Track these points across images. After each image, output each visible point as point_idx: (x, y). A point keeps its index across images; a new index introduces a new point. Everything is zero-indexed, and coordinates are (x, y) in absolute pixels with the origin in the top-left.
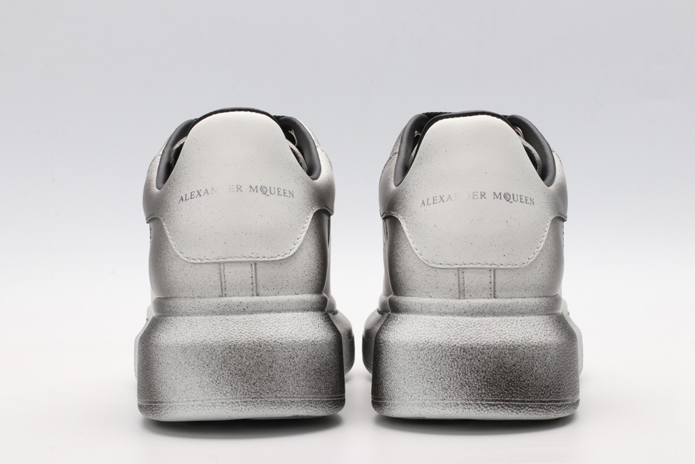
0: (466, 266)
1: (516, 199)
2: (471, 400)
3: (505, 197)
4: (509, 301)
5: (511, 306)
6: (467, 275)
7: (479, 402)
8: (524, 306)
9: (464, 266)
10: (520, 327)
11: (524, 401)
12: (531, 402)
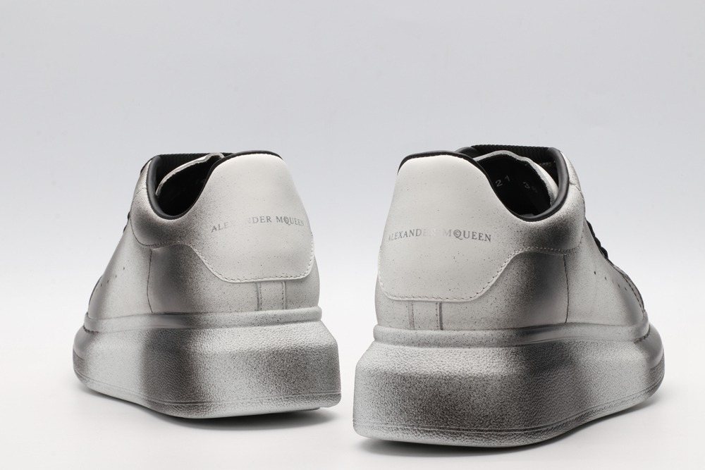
0: (415, 299)
1: (467, 236)
2: (409, 426)
3: (455, 233)
4: (455, 333)
5: (456, 338)
6: (416, 307)
7: (415, 428)
8: (471, 338)
9: (412, 299)
10: (462, 358)
11: (459, 429)
12: (467, 430)
